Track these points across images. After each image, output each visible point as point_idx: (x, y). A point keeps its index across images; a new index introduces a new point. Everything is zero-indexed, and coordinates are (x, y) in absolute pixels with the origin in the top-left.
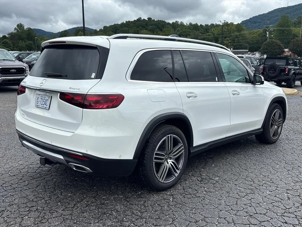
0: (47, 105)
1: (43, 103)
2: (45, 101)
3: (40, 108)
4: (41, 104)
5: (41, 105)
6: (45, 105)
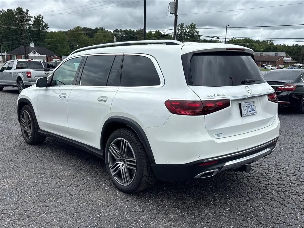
0: (254, 111)
1: (250, 110)
2: (251, 107)
3: (249, 115)
4: (248, 111)
5: (249, 113)
6: (252, 111)
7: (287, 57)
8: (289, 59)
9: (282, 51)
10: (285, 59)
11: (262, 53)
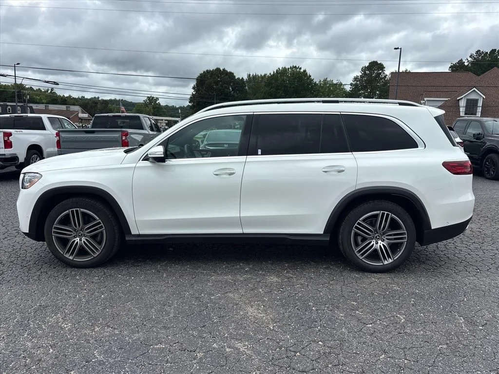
7: (83, 113)
8: (86, 115)
9: (74, 104)
10: (81, 115)
11: (69, 107)
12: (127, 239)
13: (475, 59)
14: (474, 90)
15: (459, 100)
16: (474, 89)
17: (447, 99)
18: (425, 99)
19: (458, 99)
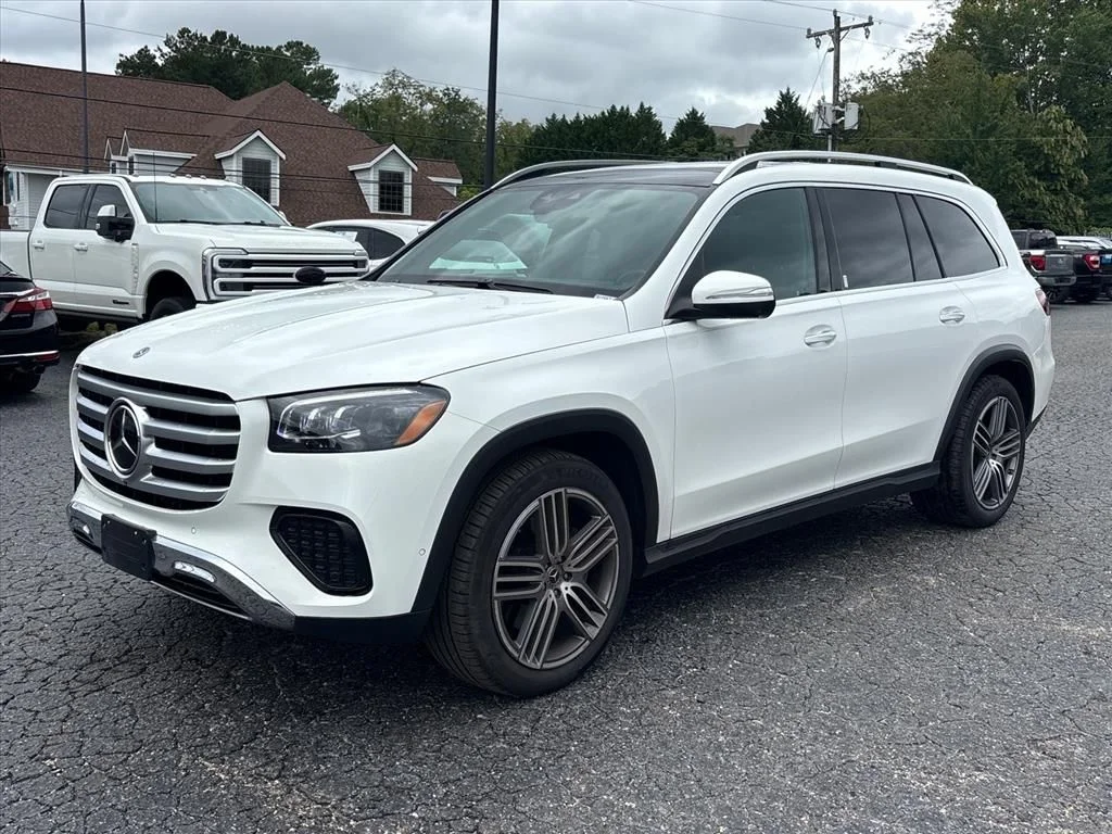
12: (649, 561)
13: (178, 50)
14: (258, 137)
15: (220, 160)
16: (258, 133)
17: (189, 156)
18: (132, 152)
19: (218, 156)
